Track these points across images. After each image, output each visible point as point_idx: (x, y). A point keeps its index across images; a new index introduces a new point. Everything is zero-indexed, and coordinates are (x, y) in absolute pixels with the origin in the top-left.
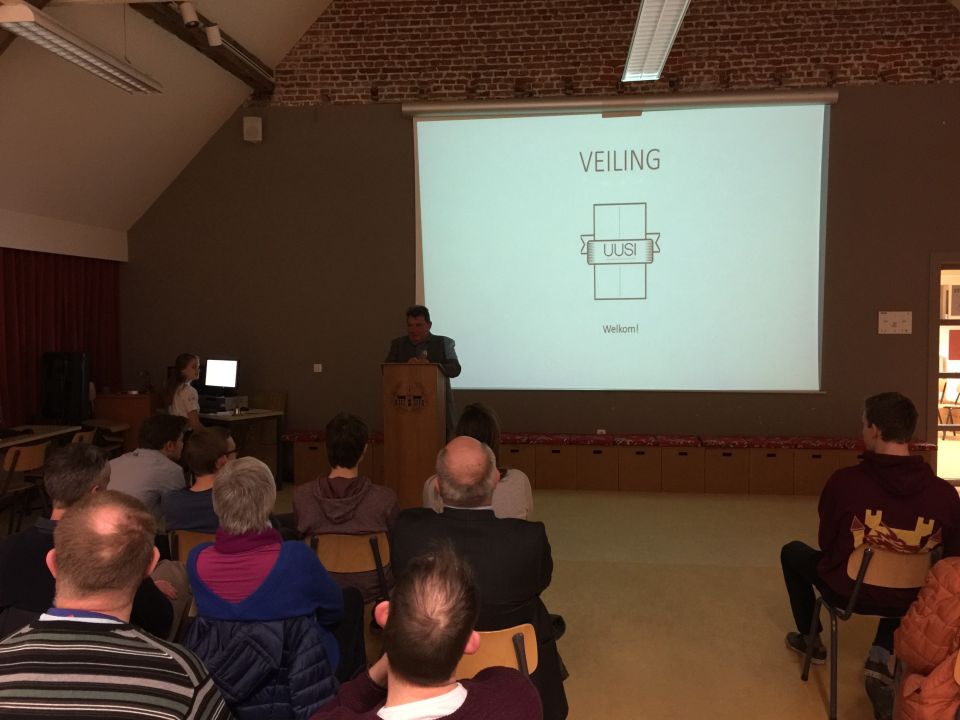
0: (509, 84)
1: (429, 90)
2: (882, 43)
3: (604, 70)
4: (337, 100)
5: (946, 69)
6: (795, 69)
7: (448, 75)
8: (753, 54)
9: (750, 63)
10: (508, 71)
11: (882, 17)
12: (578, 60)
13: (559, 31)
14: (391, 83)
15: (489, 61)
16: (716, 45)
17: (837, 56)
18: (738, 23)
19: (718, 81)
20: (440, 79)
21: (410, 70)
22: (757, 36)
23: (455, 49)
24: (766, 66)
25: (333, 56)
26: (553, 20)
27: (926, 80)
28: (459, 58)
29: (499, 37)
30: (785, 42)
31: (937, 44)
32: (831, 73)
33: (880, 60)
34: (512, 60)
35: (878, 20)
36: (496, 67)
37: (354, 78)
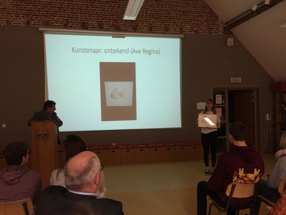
0: (80, 24)
1: (50, 24)
2: (195, 22)
3: (112, 22)
4: (13, 24)
5: (213, 31)
6: (171, 27)
7: (57, 19)
8: (159, 22)
9: (158, 24)
10: (79, 19)
11: (195, 14)
12: (103, 18)
13: (97, 8)
14: (34, 20)
15: (72, 15)
16: (148, 17)
17: (183, 24)
18: (154, 11)
19: (148, 29)
20: (54, 20)
21: (42, 16)
22: (160, 16)
23: (59, 10)
24: (162, 26)
25: (11, 8)
26: (94, 4)
27: (207, 33)
28: (61, 13)
29: (76, 8)
30: (168, 19)
31: (210, 23)
32: (181, 30)
33: (195, 26)
34: (80, 16)
35: (194, 14)
36: (74, 18)
37: (20, 17)
